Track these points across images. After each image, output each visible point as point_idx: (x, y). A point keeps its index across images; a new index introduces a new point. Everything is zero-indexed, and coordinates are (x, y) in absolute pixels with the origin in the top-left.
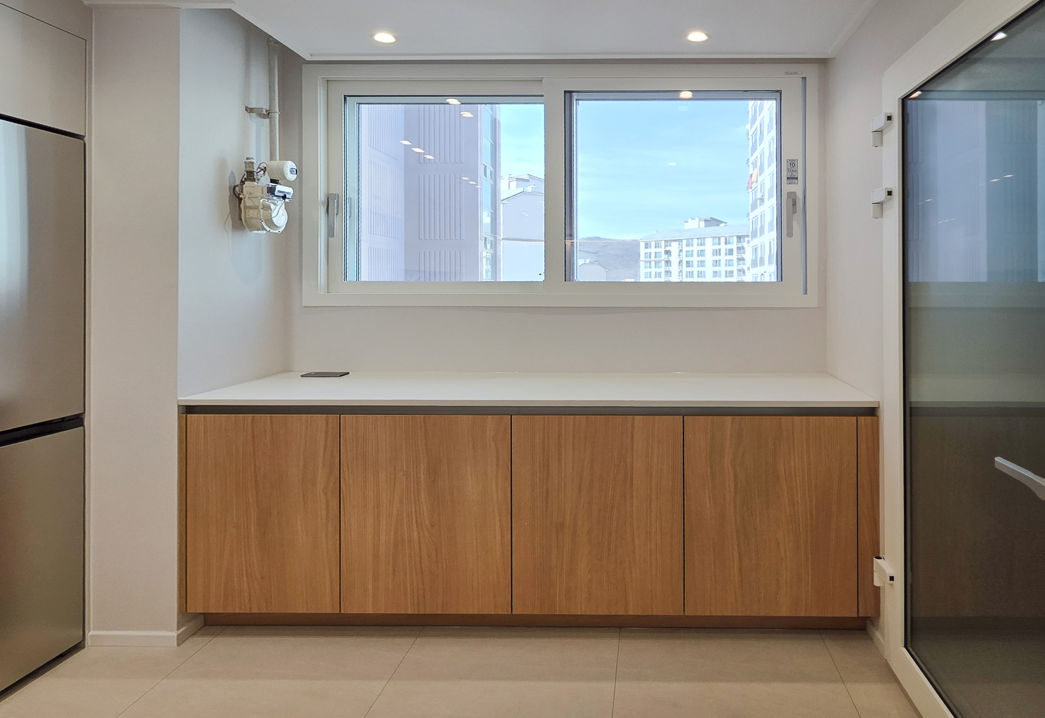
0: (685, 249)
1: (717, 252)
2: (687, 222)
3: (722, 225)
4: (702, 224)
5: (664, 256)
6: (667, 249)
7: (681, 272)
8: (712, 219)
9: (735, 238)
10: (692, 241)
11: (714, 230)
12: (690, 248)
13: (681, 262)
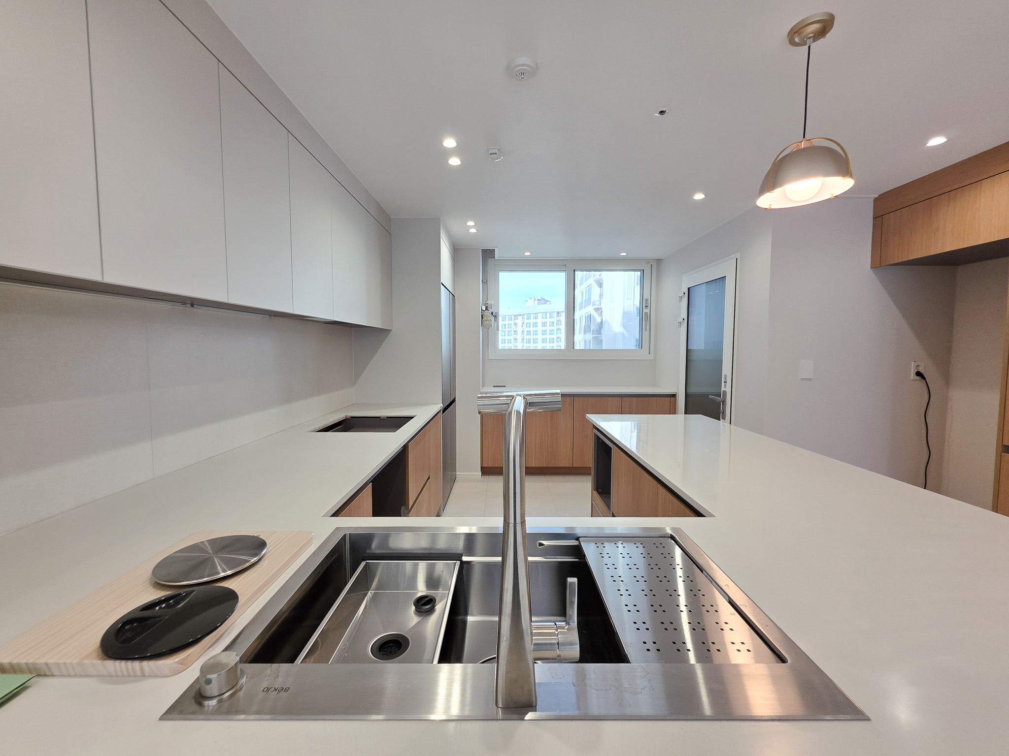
0: (526, 321)
1: (544, 324)
2: (527, 301)
3: (548, 303)
4: (536, 302)
5: (513, 326)
6: (516, 321)
7: (523, 339)
8: (542, 298)
9: (556, 313)
10: (530, 315)
11: (543, 308)
12: (529, 321)
13: (523, 331)
